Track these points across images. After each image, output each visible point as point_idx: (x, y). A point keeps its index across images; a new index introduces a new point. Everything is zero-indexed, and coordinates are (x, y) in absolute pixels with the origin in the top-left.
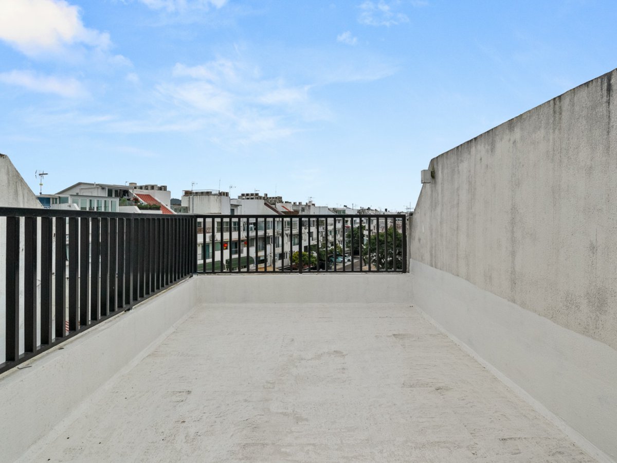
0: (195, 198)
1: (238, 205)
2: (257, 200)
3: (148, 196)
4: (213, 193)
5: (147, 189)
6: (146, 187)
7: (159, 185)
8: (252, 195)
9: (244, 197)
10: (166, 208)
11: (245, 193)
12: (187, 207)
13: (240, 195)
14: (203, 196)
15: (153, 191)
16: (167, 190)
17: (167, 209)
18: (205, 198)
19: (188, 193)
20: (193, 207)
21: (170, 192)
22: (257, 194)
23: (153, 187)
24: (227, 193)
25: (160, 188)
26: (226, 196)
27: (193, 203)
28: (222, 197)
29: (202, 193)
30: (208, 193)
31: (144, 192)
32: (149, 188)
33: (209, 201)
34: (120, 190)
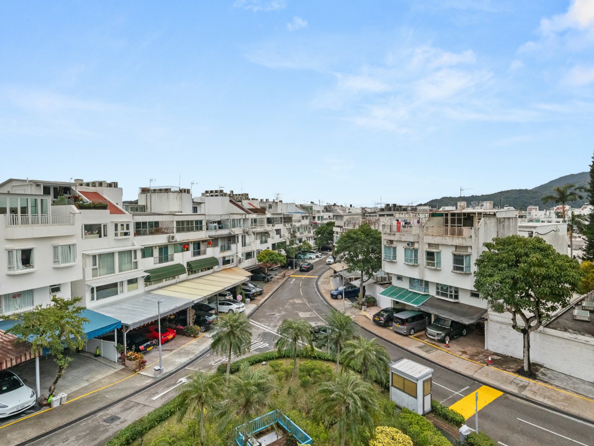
0: (153, 195)
1: (202, 203)
2: (221, 197)
3: (96, 194)
4: (172, 190)
5: (95, 186)
6: (94, 184)
7: (109, 182)
8: (216, 192)
9: (208, 195)
10: (115, 207)
11: (209, 190)
12: (144, 206)
13: (204, 192)
14: (161, 194)
15: (101, 188)
16: (119, 186)
17: (117, 208)
18: (164, 195)
19: (144, 191)
20: (151, 205)
21: (122, 189)
22: (221, 191)
23: (101, 184)
24: (188, 190)
25: (110, 185)
26: (188, 193)
27: (151, 202)
28: (183, 194)
29: (161, 190)
30: (167, 190)
31: (91, 189)
32: (97, 184)
33: (168, 198)
34: (60, 187)
